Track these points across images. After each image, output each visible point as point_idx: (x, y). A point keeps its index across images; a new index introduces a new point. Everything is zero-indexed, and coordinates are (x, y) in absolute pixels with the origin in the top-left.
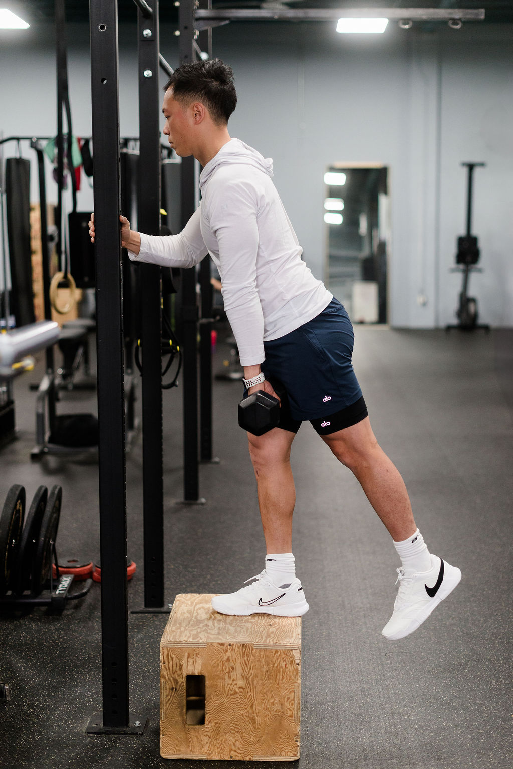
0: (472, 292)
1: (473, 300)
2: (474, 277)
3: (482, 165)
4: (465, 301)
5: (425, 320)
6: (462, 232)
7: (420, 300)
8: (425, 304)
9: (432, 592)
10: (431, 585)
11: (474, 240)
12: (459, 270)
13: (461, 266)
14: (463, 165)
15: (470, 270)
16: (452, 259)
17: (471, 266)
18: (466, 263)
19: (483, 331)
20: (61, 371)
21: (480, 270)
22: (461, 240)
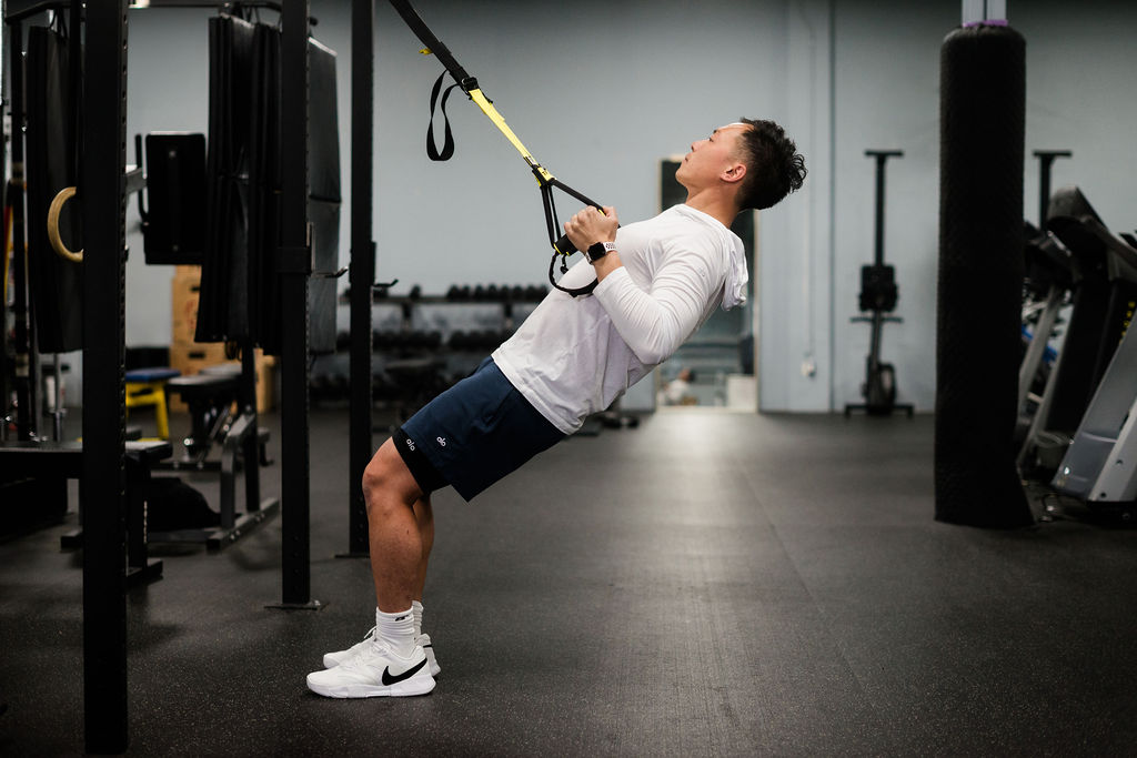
0: (887, 356)
1: (890, 368)
2: (888, 330)
3: (898, 154)
4: (877, 369)
5: (815, 399)
6: (869, 259)
7: (807, 367)
8: (812, 374)
9: (388, 679)
10: (393, 673)
11: (889, 272)
12: (865, 319)
13: (869, 314)
14: (869, 153)
15: (883, 320)
16: (854, 303)
17: (885, 315)
18: (877, 309)
19: (903, 413)
20: (188, 442)
21: (898, 320)
22: (867, 272)
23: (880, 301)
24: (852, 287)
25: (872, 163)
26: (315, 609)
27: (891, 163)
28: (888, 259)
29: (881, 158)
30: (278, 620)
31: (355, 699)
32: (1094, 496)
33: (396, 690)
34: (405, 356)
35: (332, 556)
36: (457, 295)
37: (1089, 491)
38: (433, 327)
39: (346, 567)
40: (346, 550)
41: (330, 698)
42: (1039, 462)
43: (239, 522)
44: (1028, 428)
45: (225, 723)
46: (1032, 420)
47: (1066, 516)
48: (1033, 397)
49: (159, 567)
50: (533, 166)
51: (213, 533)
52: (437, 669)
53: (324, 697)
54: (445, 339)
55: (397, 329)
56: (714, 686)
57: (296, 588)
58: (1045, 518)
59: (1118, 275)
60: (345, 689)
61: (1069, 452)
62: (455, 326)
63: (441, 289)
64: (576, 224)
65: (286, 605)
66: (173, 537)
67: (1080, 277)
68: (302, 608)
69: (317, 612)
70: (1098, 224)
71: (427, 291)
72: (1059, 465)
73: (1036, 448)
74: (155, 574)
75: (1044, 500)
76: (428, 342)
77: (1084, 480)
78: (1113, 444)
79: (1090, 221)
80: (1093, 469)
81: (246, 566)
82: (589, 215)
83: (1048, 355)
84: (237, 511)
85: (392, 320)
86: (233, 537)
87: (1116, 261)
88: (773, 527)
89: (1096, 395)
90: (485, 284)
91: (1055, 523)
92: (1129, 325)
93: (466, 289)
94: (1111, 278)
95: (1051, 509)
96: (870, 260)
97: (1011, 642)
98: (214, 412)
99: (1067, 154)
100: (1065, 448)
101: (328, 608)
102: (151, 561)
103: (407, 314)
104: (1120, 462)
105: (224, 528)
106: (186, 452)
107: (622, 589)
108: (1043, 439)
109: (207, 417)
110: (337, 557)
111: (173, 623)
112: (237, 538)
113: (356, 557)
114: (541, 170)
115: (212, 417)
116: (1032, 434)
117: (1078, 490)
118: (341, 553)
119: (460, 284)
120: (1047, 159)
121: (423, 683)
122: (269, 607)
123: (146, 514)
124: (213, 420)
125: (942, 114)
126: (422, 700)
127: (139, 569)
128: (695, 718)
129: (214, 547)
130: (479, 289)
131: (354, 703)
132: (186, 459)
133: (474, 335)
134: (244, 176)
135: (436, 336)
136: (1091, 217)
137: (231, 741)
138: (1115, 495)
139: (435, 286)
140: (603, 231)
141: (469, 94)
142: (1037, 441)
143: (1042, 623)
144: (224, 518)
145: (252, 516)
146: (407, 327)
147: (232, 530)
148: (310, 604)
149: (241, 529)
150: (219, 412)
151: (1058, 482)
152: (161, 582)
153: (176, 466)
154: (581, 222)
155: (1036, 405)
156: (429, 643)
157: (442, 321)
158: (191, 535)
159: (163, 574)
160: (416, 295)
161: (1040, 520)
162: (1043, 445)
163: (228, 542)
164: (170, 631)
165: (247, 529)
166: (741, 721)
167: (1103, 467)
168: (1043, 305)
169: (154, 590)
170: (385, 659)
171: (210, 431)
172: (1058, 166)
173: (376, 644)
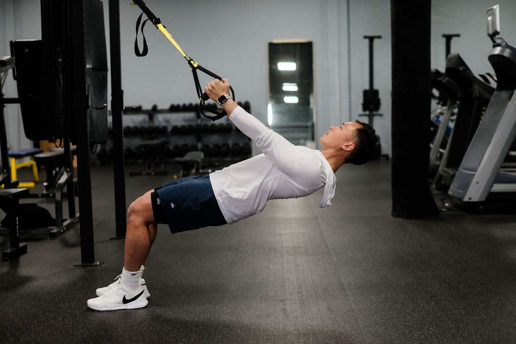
2: (376, 119)
3: (379, 37)
9: (125, 301)
10: (128, 298)
11: (376, 92)
12: (366, 115)
13: (367, 113)
14: (365, 37)
15: (374, 115)
16: (360, 107)
17: (375, 113)
18: (371, 110)
19: (384, 158)
20: (45, 184)
21: (381, 115)
22: (366, 93)
23: (372, 106)
24: (359, 100)
25: (367, 41)
26: (97, 266)
27: (376, 41)
28: (376, 87)
29: (371, 39)
30: (79, 272)
31: (110, 311)
32: (466, 199)
33: (130, 306)
34: (151, 139)
35: (108, 239)
36: (174, 109)
37: (464, 197)
38: (164, 124)
39: (115, 243)
40: (114, 235)
41: (98, 311)
42: (443, 182)
43: (65, 224)
44: (438, 166)
45: (48, 325)
46: (440, 162)
47: (454, 209)
48: (441, 150)
49: (25, 247)
50: (188, 61)
51: (53, 229)
52: (149, 295)
53: (95, 310)
54: (169, 129)
55: (146, 125)
56: (280, 299)
57: (88, 256)
58: (444, 210)
59: (477, 94)
60: (105, 306)
61: (455, 178)
62: (174, 123)
63: (166, 106)
64: (211, 88)
65: (83, 264)
66: (34, 232)
67: (461, 95)
68: (91, 266)
69: (98, 267)
70: (468, 71)
71: (160, 107)
72: (450, 184)
73: (441, 176)
74: (24, 250)
75: (443, 201)
76: (161, 131)
77: (462, 191)
78: (474, 175)
79: (464, 70)
80: (465, 187)
81: (67, 245)
82: (216, 84)
83: (448, 130)
84: (64, 218)
85: (144, 121)
86: (62, 231)
87: (476, 87)
88: (316, 217)
89: (468, 151)
90: (187, 103)
91: (448, 212)
92: (482, 118)
93: (178, 106)
94: (474, 96)
95: (447, 205)
96: (367, 87)
97: (421, 273)
98: (57, 169)
99: (458, 36)
100: (454, 176)
101: (103, 265)
102: (21, 245)
103: (151, 118)
104: (477, 183)
105: (58, 226)
106: (44, 189)
107: (241, 251)
108: (444, 172)
109: (54, 172)
110: (110, 239)
111: (29, 275)
112: (64, 231)
113: (119, 239)
114: (192, 62)
115: (56, 172)
116: (441, 168)
117: (459, 196)
118: (112, 237)
119: (176, 103)
120: (448, 38)
121: (142, 302)
122: (75, 266)
123: (17, 223)
124: (57, 173)
125: (392, 21)
126: (142, 310)
127: (16, 249)
128: (268, 315)
129: (53, 236)
130: (184, 105)
131: (109, 313)
132: (45, 192)
133: (183, 127)
134: (60, 60)
135: (165, 128)
136: (465, 68)
137: (49, 334)
138: (475, 198)
139: (164, 105)
140: (224, 91)
141: (157, 26)
142: (441, 172)
143: (437, 263)
144: (58, 221)
145: (72, 220)
146: (151, 125)
147: (62, 227)
148: (94, 263)
149: (66, 227)
150: (60, 170)
151: (450, 193)
152: (26, 255)
153: (40, 195)
154: (213, 87)
155: (442, 154)
156: (145, 283)
157: (168, 121)
158: (42, 230)
159: (28, 251)
160: (155, 109)
161: (442, 211)
162: (444, 174)
163: (59, 233)
164: (28, 279)
165: (69, 227)
166: (290, 316)
167: (470, 185)
168: (445, 108)
169: (23, 259)
170: (123, 292)
171: (56, 178)
172: (454, 41)
173: (120, 284)
